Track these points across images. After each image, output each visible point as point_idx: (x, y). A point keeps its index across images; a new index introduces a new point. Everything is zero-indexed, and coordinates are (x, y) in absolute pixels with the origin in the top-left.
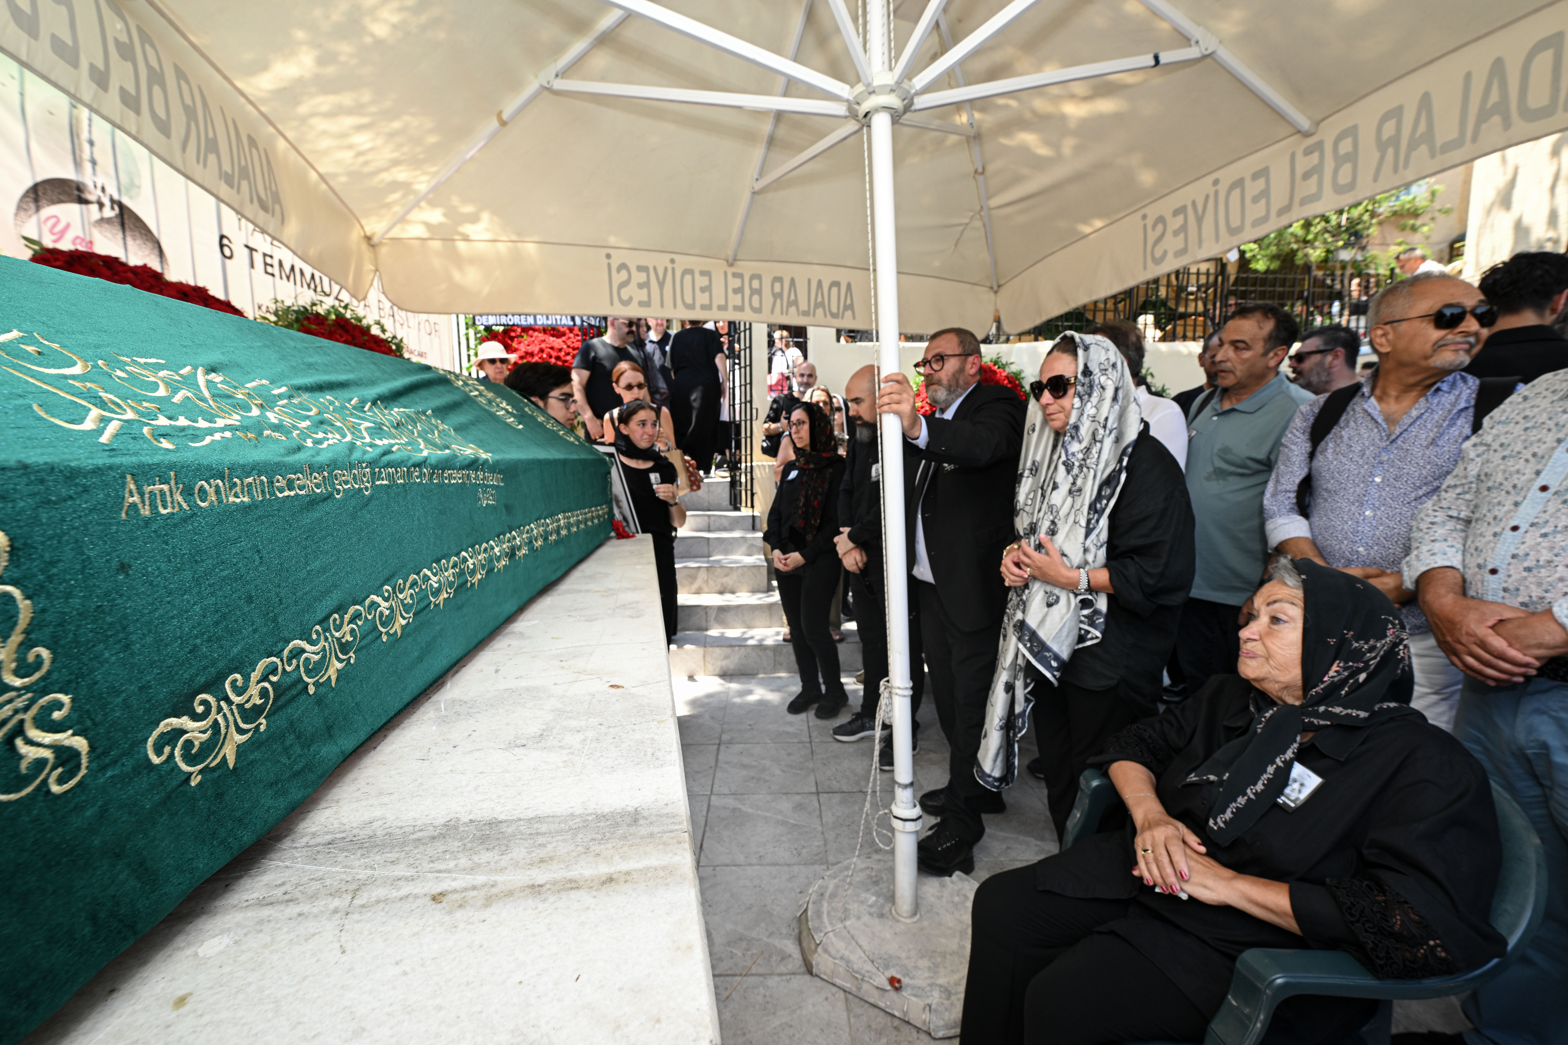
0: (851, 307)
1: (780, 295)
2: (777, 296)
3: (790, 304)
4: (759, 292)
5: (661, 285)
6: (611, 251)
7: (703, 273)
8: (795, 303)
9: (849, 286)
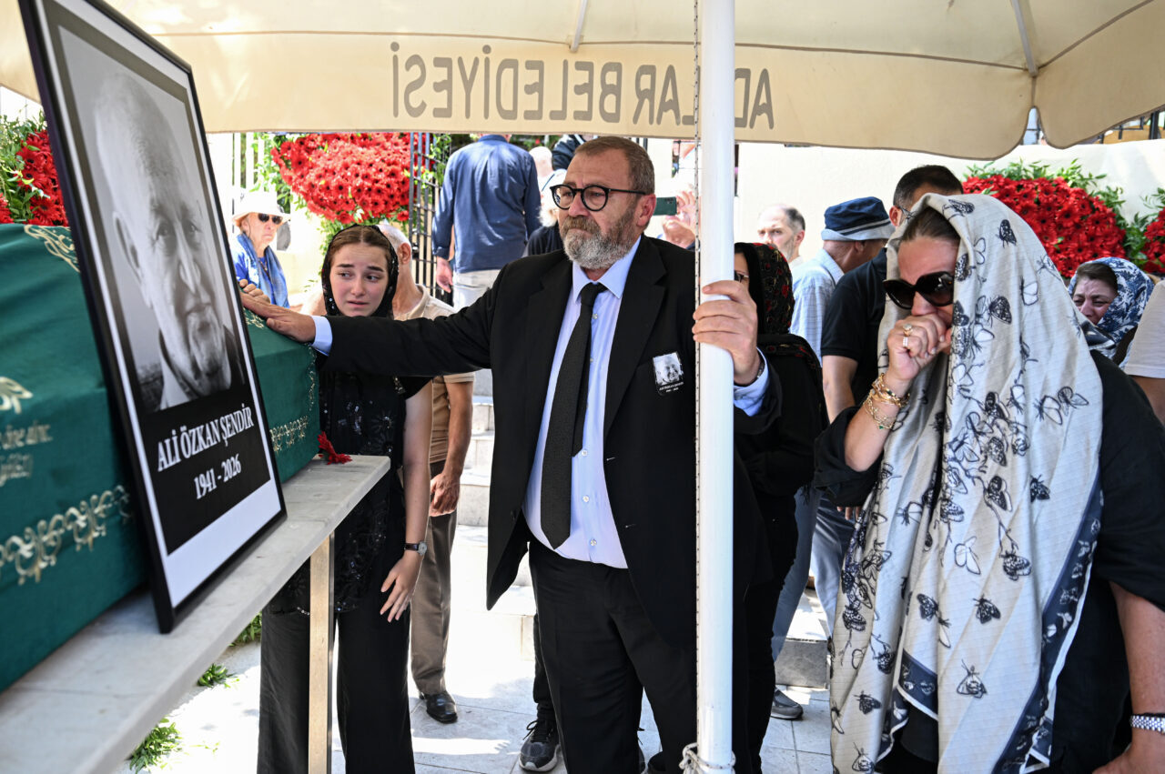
0: (767, 109)
1: (650, 94)
2: (643, 95)
3: (665, 106)
4: (616, 90)
5: (468, 85)
6: (398, 39)
7: (530, 65)
8: (674, 105)
9: (765, 75)
